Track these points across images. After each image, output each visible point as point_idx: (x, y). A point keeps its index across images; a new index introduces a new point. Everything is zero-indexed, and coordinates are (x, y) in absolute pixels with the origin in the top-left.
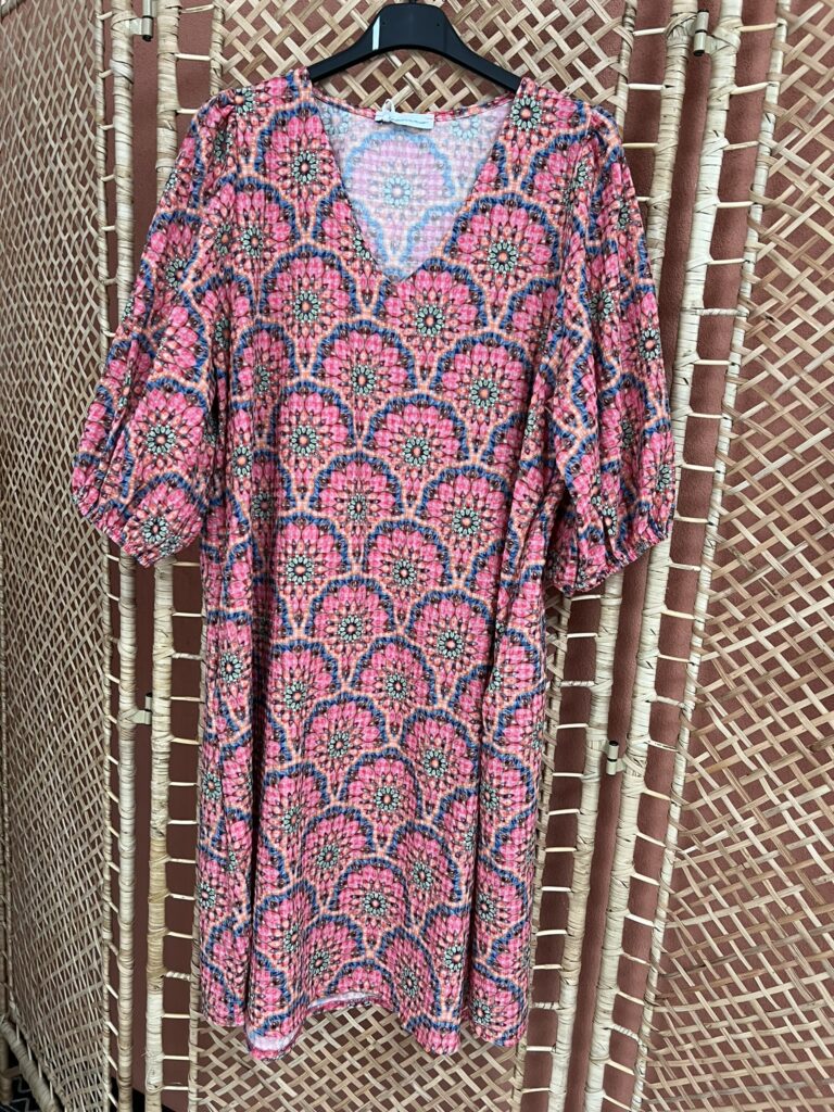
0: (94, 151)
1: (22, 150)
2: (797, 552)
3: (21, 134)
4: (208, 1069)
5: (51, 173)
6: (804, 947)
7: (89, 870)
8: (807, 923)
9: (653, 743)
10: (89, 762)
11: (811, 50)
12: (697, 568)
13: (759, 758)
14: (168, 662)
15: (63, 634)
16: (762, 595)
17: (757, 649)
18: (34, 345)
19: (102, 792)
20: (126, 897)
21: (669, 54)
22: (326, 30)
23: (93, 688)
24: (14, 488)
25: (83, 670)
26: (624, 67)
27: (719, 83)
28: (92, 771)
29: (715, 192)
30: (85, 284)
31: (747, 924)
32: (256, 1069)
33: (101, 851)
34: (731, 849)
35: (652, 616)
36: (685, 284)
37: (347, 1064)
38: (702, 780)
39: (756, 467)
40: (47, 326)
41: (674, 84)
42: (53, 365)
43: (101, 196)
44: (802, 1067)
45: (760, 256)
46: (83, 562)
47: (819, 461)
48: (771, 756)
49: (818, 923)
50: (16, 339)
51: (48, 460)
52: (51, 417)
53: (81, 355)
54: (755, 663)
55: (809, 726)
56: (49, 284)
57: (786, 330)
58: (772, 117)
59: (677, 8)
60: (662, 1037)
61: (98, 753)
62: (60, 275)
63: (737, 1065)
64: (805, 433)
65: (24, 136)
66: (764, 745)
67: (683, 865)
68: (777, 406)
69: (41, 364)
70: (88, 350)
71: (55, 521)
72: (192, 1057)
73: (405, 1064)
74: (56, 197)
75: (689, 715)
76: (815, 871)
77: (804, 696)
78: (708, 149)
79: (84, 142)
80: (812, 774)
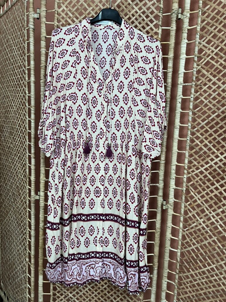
0: (25, 48)
1: (6, 50)
2: (210, 146)
3: (5, 46)
4: (56, 297)
5: (13, 55)
6: (218, 254)
7: (23, 242)
8: (219, 247)
9: (175, 200)
10: (23, 211)
11: (207, 17)
12: (185, 152)
13: (203, 202)
14: (44, 182)
15: (16, 177)
16: (202, 158)
17: (201, 173)
18: (9, 100)
19: (26, 219)
20: (33, 248)
21: (172, 19)
22: (84, 16)
23: (24, 190)
24: (3, 139)
25: (21, 186)
26: (160, 23)
27: (185, 26)
28: (24, 214)
29: (185, 54)
30: (22, 83)
31: (202, 248)
32: (69, 296)
33: (26, 236)
34: (197, 228)
35: (173, 165)
36: (178, 77)
37: (94, 294)
38: (189, 209)
39: (199, 124)
40: (12, 95)
41: (173, 27)
42: (14, 105)
43: (26, 59)
44: (219, 288)
45: (197, 69)
46: (21, 156)
47: (215, 122)
48: (206, 201)
49: (221, 247)
50: (4, 99)
51: (12, 130)
52: (13, 119)
53: (21, 101)
54: (201, 176)
55: (216, 192)
56: (12, 84)
57: (205, 88)
58: (199, 34)
59: (173, 8)
60: (181, 283)
61: (25, 209)
62: (16, 81)
63: (202, 289)
64: (211, 114)
65: (6, 46)
66: (205, 199)
67: (185, 233)
68: (203, 108)
69: (10, 105)
70: (23, 100)
71: (14, 146)
72: (51, 293)
73: (110, 294)
74: (14, 61)
75: (184, 192)
76: (220, 232)
77: (215, 185)
78: (182, 43)
79: (22, 46)
80: (218, 206)
